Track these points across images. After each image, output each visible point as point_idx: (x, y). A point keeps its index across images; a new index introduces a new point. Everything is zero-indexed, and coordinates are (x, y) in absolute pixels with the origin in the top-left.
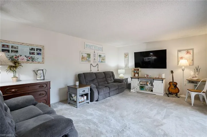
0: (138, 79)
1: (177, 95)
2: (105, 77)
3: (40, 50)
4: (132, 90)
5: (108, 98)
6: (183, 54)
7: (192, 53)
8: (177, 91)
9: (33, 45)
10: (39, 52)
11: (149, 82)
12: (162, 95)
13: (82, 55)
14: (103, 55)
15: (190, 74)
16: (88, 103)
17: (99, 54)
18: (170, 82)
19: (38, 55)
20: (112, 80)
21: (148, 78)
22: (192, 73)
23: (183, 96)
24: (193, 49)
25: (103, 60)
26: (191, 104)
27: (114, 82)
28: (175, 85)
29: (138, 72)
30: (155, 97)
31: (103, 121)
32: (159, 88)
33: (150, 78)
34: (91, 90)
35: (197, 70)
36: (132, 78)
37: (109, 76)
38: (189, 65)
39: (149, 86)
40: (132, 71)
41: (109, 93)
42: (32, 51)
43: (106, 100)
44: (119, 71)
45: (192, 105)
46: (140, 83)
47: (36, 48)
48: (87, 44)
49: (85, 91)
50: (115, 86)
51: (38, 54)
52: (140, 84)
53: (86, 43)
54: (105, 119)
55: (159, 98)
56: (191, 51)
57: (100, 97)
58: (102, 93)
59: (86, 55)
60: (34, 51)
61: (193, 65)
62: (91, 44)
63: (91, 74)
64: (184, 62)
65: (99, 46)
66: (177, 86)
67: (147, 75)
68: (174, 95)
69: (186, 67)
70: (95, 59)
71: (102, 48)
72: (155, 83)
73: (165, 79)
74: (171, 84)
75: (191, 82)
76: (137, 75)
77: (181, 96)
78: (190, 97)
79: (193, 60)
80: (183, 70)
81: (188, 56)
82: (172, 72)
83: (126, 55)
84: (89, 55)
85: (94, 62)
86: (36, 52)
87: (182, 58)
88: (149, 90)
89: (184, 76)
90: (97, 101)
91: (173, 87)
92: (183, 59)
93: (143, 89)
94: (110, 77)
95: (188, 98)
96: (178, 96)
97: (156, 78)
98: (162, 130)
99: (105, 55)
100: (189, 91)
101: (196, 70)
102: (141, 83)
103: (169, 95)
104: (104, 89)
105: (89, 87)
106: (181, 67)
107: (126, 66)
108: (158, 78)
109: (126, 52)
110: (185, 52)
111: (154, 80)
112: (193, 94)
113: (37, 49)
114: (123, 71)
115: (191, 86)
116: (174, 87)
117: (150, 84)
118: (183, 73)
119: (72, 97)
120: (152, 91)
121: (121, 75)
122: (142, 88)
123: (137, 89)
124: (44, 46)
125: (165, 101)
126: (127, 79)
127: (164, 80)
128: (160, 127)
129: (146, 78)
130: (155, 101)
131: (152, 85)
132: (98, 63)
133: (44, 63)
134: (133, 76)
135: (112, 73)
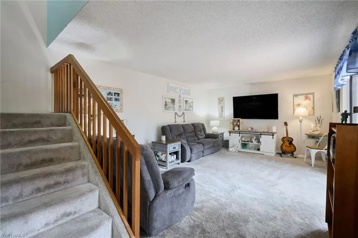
0: (239, 133)
1: (293, 154)
2: (195, 130)
3: (118, 94)
4: (230, 149)
5: (202, 158)
6: (300, 100)
7: (312, 99)
8: (293, 150)
9: (111, 88)
10: (117, 97)
11: (255, 137)
12: (273, 155)
13: (166, 101)
14: (190, 101)
15: (310, 126)
16: (179, 164)
17: (185, 99)
18: (283, 138)
19: (116, 102)
20: (203, 135)
21: (253, 132)
22: (312, 125)
23: (300, 156)
24: (313, 94)
25: (190, 107)
26: (311, 165)
27: (206, 138)
28: (290, 141)
29: (238, 123)
30: (264, 158)
31: (207, 181)
32: (269, 145)
33: (256, 132)
34: (182, 146)
35: (319, 121)
36: (230, 133)
37: (199, 130)
38: (308, 115)
39: (255, 142)
40: (231, 123)
41: (203, 151)
42: (110, 96)
43: (200, 160)
44: (212, 123)
45: (313, 166)
46: (241, 138)
47: (113, 92)
48: (172, 85)
49: (175, 148)
50: (209, 143)
51: (116, 100)
52: (242, 141)
53: (169, 84)
54: (207, 179)
55: (269, 158)
56: (311, 96)
57: (194, 156)
58: (195, 151)
59: (170, 101)
60: (111, 97)
61: (314, 114)
62: (176, 86)
63: (177, 126)
64: (301, 111)
65: (185, 88)
66: (293, 143)
67: (252, 128)
68: (289, 155)
69: (305, 117)
70: (180, 106)
71: (189, 90)
72: (263, 139)
73: (276, 133)
74: (285, 140)
75: (311, 137)
76: (237, 128)
77: (298, 156)
78: (309, 157)
79: (313, 108)
80: (301, 122)
81: (307, 102)
82: (286, 124)
83: (221, 100)
84: (173, 101)
85: (179, 110)
86: (113, 97)
87: (299, 105)
88: (255, 149)
89: (302, 128)
90: (189, 161)
91: (287, 143)
92: (301, 106)
93: (246, 148)
94: (201, 131)
95: (307, 158)
96: (294, 156)
97: (264, 132)
98: (277, 189)
99: (192, 100)
100: (308, 148)
101: (317, 121)
102: (243, 139)
103: (283, 155)
104: (198, 146)
105: (180, 143)
106: (298, 117)
107: (221, 115)
108: (267, 132)
109: (221, 96)
110: (303, 97)
111: (261, 134)
112: (314, 152)
113: (115, 93)
114: (217, 122)
115: (311, 142)
116: (289, 144)
117: (256, 141)
118: (301, 125)
119: (158, 156)
120: (259, 150)
121: (214, 127)
122: (244, 145)
123: (238, 147)
124: (122, 90)
125: (277, 161)
126: (223, 134)
127: (275, 135)
128: (275, 187)
129: (250, 132)
130: (265, 162)
131: (259, 142)
132: (185, 112)
133: (122, 112)
134: (232, 130)
135: (203, 125)
